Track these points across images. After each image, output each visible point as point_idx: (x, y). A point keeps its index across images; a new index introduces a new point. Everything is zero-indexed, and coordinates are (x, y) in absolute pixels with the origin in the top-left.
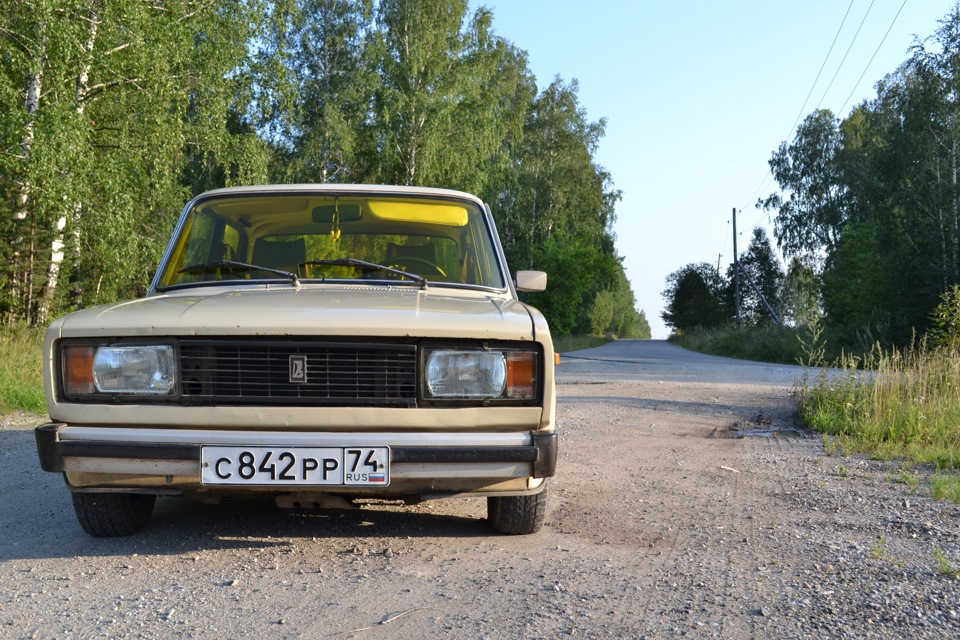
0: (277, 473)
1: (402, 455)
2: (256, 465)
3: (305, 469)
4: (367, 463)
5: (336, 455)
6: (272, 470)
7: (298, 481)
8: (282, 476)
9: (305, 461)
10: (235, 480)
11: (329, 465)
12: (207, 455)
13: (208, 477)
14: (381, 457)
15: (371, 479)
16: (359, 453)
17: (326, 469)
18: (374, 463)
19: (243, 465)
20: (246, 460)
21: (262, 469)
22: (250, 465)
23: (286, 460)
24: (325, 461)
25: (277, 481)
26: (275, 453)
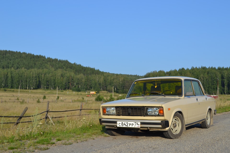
0: (126, 125)
1: (142, 123)
2: (124, 124)
3: (130, 125)
4: (137, 124)
5: (133, 123)
6: (125, 125)
7: (129, 127)
8: (127, 126)
9: (129, 124)
10: (121, 126)
11: (133, 124)
12: (118, 123)
13: (118, 126)
14: (139, 123)
15: (138, 127)
16: (136, 123)
17: (132, 125)
18: (138, 124)
19: (122, 124)
20: (122, 123)
21: (124, 125)
22: (123, 124)
23: (127, 124)
24: (132, 124)
25: (126, 127)
26: (126, 122)
